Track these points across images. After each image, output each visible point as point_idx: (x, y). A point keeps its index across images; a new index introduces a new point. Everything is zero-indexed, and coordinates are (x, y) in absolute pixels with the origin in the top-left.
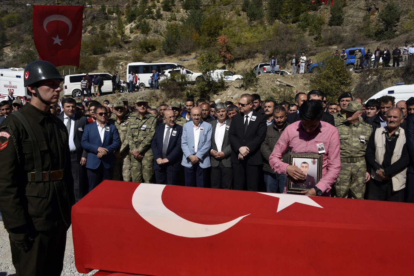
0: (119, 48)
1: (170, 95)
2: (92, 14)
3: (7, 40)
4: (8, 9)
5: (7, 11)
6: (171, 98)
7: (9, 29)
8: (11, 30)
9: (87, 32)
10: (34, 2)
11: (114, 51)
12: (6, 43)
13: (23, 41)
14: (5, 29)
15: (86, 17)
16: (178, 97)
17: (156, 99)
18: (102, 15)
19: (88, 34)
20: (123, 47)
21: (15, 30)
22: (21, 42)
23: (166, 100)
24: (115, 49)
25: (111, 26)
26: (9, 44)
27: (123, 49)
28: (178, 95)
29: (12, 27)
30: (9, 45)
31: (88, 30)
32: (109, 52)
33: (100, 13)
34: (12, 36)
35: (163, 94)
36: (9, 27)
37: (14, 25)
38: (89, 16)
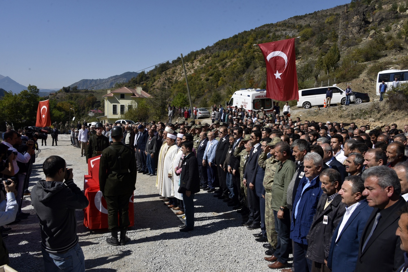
0: (399, 50)
1: (394, 107)
2: (381, 16)
3: (299, 53)
4: (310, 22)
5: (309, 25)
6: (395, 110)
7: (303, 42)
8: (305, 43)
9: (369, 37)
10: (334, 11)
11: (391, 55)
12: (298, 56)
13: (311, 53)
14: (300, 44)
15: (374, 21)
16: (403, 109)
17: (377, 111)
18: (392, 15)
19: (370, 39)
20: (404, 49)
21: (307, 44)
22: (310, 54)
23: (388, 112)
24: (393, 52)
25: (399, 26)
26: (301, 56)
27: (404, 51)
28: (402, 107)
29: (306, 40)
30: (300, 58)
31: (370, 34)
32: (386, 56)
33: (389, 14)
34: (304, 50)
35: (387, 105)
36: (303, 41)
37: (307, 39)
38: (377, 19)
